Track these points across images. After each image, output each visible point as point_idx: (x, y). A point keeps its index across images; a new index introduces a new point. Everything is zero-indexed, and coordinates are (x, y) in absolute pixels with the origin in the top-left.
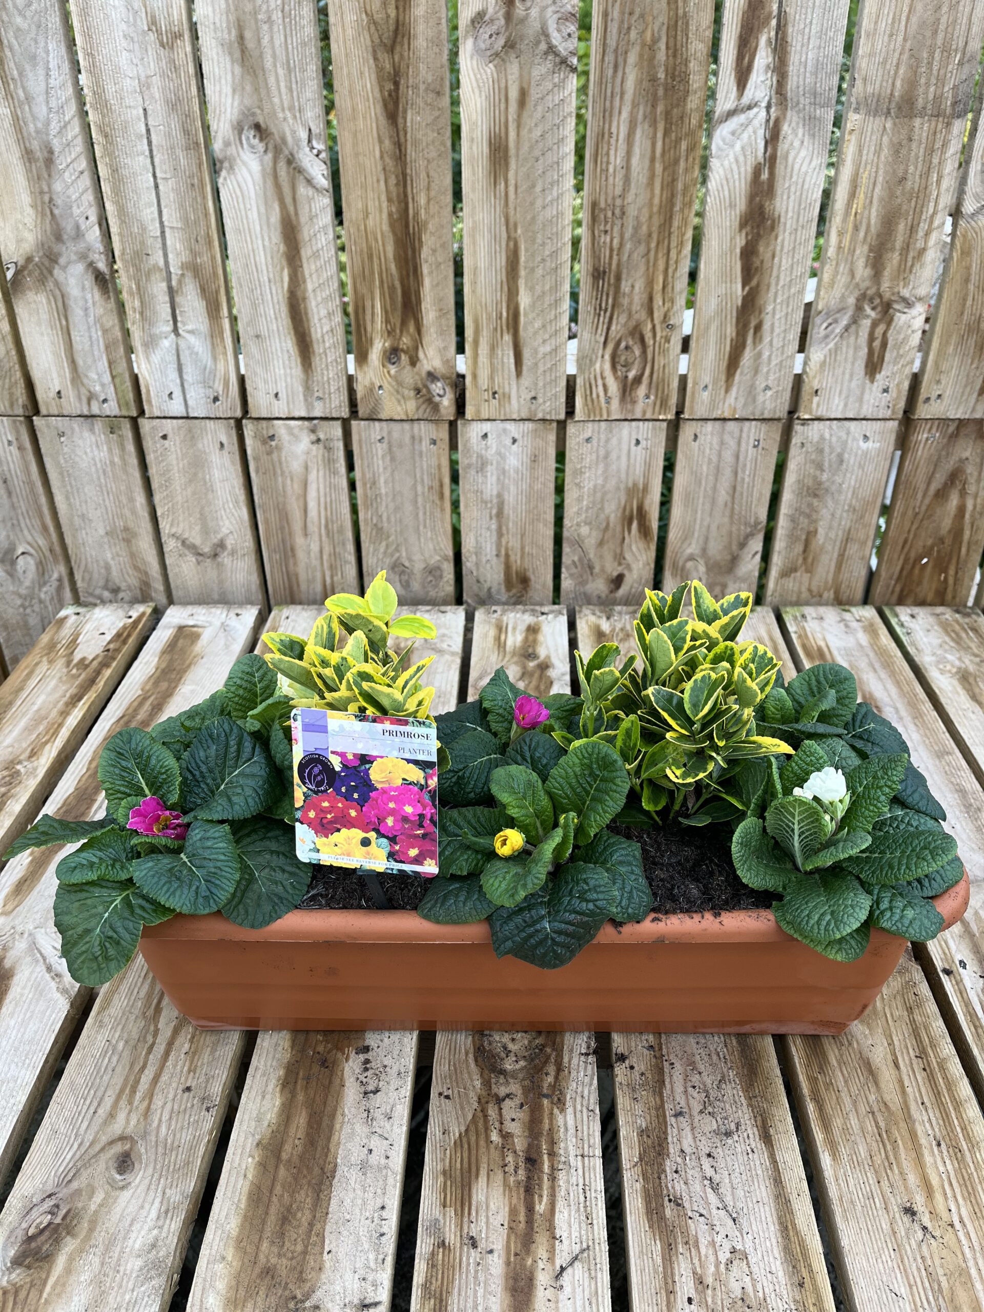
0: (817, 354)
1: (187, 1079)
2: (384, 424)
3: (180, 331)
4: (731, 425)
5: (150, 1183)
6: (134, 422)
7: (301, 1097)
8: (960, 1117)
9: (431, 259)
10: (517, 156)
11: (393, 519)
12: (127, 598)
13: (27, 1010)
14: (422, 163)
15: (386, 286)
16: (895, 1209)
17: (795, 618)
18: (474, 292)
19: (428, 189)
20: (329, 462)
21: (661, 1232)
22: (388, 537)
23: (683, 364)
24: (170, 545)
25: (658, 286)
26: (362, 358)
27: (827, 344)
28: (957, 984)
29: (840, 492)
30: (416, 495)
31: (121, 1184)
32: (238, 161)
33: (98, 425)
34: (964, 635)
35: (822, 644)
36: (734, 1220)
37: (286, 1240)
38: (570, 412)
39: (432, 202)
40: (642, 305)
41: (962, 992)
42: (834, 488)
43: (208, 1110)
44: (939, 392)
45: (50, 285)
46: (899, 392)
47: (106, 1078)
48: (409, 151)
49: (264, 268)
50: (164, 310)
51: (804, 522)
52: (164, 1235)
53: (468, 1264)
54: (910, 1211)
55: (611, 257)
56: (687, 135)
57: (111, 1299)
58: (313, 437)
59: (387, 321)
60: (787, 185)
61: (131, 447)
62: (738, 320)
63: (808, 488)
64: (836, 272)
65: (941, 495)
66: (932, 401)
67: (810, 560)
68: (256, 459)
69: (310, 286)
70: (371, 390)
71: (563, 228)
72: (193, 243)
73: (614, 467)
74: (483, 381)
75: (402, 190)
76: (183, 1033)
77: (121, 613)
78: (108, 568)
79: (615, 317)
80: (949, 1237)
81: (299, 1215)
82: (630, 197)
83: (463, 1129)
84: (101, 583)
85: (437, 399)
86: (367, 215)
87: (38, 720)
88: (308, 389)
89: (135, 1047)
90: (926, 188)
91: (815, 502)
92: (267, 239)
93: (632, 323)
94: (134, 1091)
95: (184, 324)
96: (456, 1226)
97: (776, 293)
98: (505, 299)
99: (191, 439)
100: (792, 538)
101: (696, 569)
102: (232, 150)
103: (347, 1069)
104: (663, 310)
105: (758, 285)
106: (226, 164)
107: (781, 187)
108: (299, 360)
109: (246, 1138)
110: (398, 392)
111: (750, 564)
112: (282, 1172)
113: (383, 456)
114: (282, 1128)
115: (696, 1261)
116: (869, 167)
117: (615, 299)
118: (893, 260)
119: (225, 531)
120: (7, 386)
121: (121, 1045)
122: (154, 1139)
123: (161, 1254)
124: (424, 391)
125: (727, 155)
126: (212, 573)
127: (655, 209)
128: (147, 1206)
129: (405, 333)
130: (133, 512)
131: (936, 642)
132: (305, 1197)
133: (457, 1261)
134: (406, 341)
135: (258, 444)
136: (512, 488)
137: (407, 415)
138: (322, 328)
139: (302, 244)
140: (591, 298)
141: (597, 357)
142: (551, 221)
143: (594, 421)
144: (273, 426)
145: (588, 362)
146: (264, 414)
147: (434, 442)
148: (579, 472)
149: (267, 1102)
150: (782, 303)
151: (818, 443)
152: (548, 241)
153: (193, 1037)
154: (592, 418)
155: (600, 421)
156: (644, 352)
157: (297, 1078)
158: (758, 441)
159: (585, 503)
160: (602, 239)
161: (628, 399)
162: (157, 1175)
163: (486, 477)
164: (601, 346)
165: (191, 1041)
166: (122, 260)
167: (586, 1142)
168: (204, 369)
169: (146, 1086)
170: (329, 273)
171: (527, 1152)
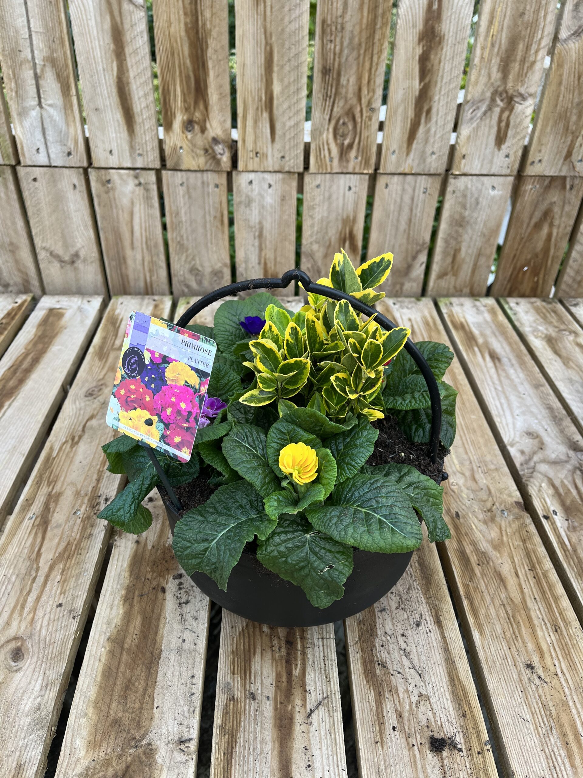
0: (465, 130)
1: (59, 599)
2: (184, 173)
3: (43, 105)
4: (409, 178)
5: (35, 667)
6: (13, 169)
7: (136, 608)
8: (558, 607)
9: (214, 57)
11: (190, 238)
12: (14, 291)
15: (183, 75)
16: (521, 665)
17: (446, 305)
18: (243, 81)
19: (212, 7)
20: (148, 199)
21: (374, 685)
22: (187, 250)
23: (380, 137)
24: (42, 255)
25: (365, 81)
26: (168, 126)
27: (472, 124)
28: (552, 524)
29: (476, 223)
30: (205, 222)
31: (15, 668)
34: (548, 315)
35: (463, 320)
36: (420, 675)
37: (128, 700)
38: (307, 167)
39: (214, 16)
40: (354, 94)
41: (555, 530)
42: (472, 221)
43: (74, 618)
44: (540, 158)
46: (515, 157)
47: (3, 600)
49: (100, 60)
50: (31, 90)
52: (45, 701)
53: (250, 711)
54: (530, 667)
55: (334, 59)
57: (9, 745)
58: (137, 182)
59: (185, 101)
60: (449, 14)
61: (12, 186)
62: (416, 105)
63: (457, 221)
64: (479, 75)
65: (538, 226)
66: (535, 164)
67: (456, 267)
68: (99, 196)
69: (132, 74)
70: (174, 149)
71: (303, 37)
72: (51, 42)
73: (334, 205)
74: (250, 145)
75: (193, 7)
76: (56, 569)
77: (10, 300)
79: (336, 102)
80: (555, 682)
81: (137, 684)
82: (347, 17)
83: (245, 625)
85: (219, 156)
86: (170, 24)
88: (132, 148)
89: (23, 579)
90: (537, 20)
91: (460, 230)
92: (101, 40)
93: (348, 106)
94: (23, 607)
95: (46, 100)
96: (241, 687)
97: (441, 88)
98: (264, 87)
99: (53, 181)
100: (445, 253)
103: (167, 589)
104: (368, 98)
105: (430, 82)
107: (445, 15)
108: (125, 128)
109: (100, 635)
110: (193, 151)
111: (419, 271)
112: (125, 657)
113: (184, 196)
114: (124, 628)
115: (397, 702)
116: (501, 4)
117: (337, 89)
118: (515, 67)
119: (79, 245)
121: (14, 578)
122: (37, 638)
123: (43, 713)
124: (210, 151)
126: (71, 275)
127: (364, 26)
128: (33, 682)
129: (197, 110)
130: (16, 231)
131: (532, 319)
132: (141, 672)
133: (243, 709)
134: (198, 115)
135: (100, 186)
136: (269, 218)
137: (199, 167)
138: (140, 104)
139: (125, 44)
140: (321, 88)
141: (324, 130)
142: (295, 32)
143: (322, 173)
144: (109, 173)
145: (318, 133)
146: (103, 165)
147: (217, 186)
148: (312, 208)
149: (114, 612)
150: (444, 95)
151: (464, 191)
152: (293, 47)
153: (63, 571)
154: (320, 171)
155: (326, 173)
156: (355, 127)
157: (134, 596)
158: (426, 189)
159: (316, 229)
160: (329, 46)
161: (344, 159)
162: (39, 662)
163: (251, 210)
164: (327, 122)
165: (62, 574)
166: (3, 55)
167: (324, 629)
168: (61, 132)
169: (32, 604)
170: (145, 65)
171: (287, 637)
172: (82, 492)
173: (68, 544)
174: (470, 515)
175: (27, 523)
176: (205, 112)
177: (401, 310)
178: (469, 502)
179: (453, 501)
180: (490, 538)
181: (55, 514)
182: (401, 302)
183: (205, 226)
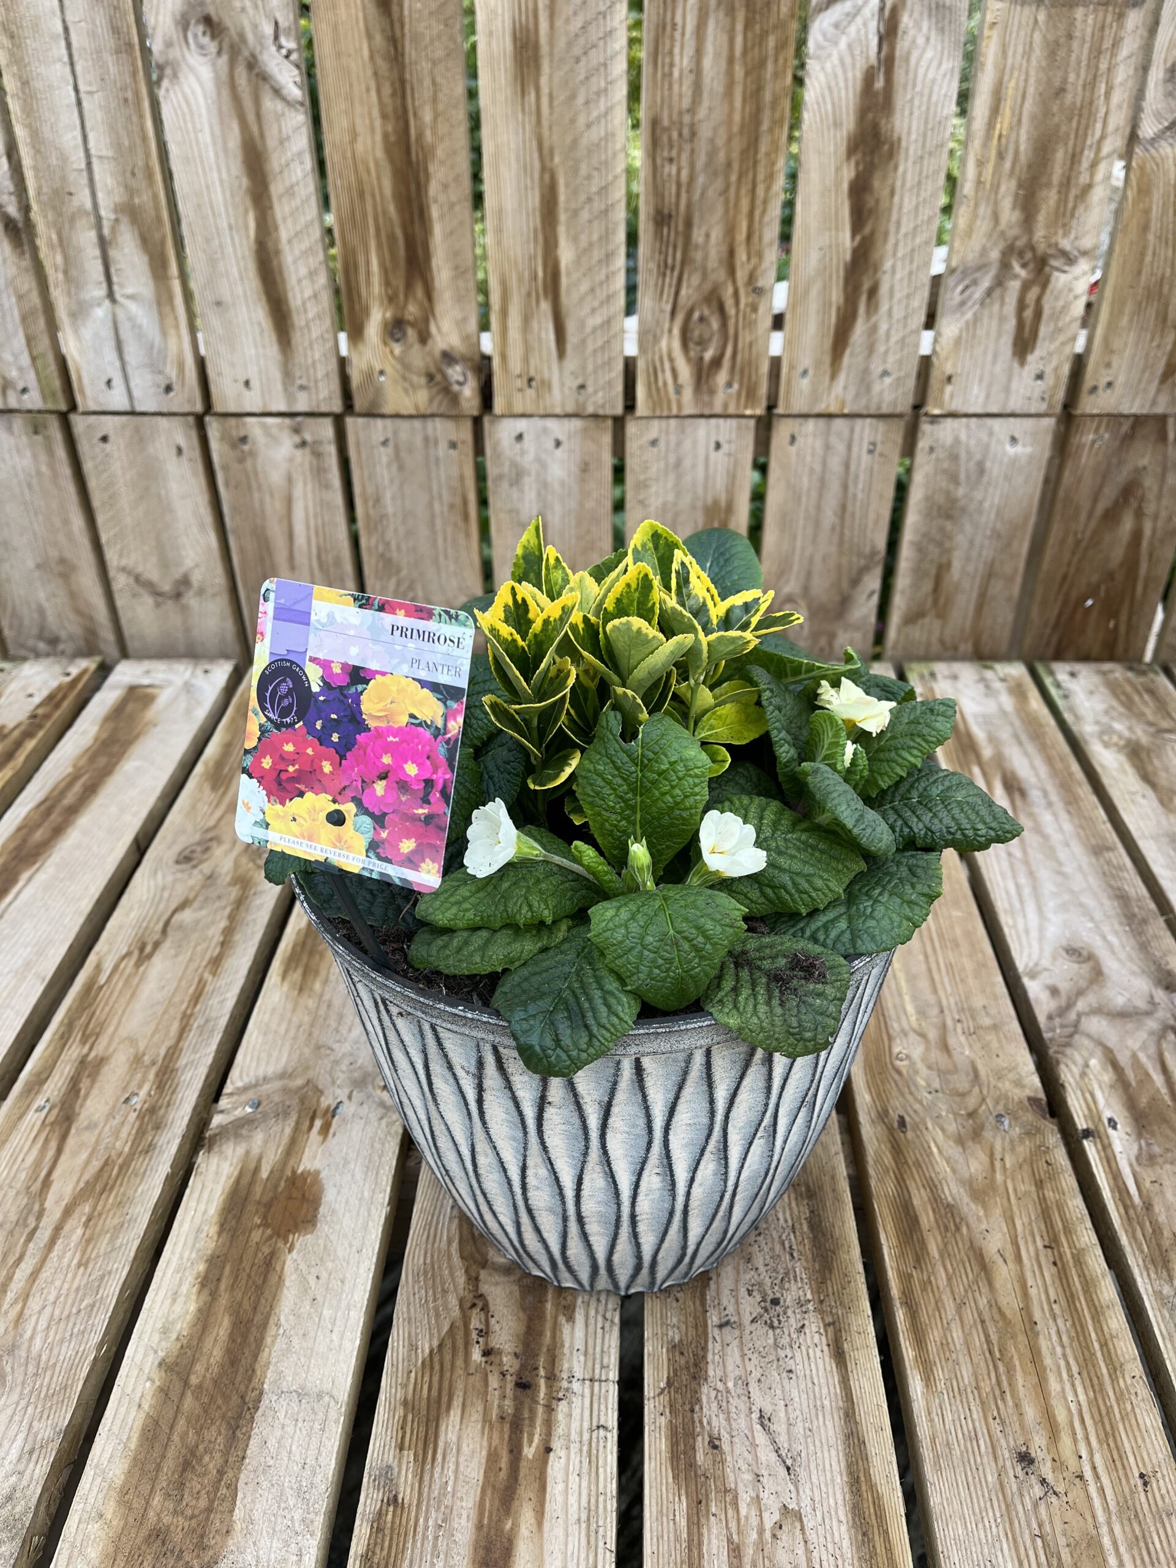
0: (950, 327)
2: (388, 422)
3: (118, 297)
4: (838, 423)
5: (14, 1413)
6: (64, 418)
7: (224, 1301)
8: (1099, 1329)
9: (442, 198)
10: (551, 54)
11: (404, 547)
12: (67, 651)
14: (425, 66)
15: (383, 234)
16: (1006, 1455)
17: (922, 677)
18: (499, 243)
19: (435, 100)
20: (319, 472)
21: (688, 1485)
22: (398, 571)
23: (776, 344)
24: (120, 582)
25: (741, 235)
26: (356, 334)
27: (963, 314)
28: (1104, 1148)
29: (980, 512)
30: (433, 517)
32: (184, 67)
33: (18, 422)
34: (1136, 698)
36: (788, 1469)
37: (186, 1492)
38: (630, 405)
39: (440, 119)
40: (720, 261)
41: (1110, 1160)
42: (972, 507)
44: (1108, 379)
46: (1057, 378)
48: (407, 50)
49: (223, 210)
50: (95, 269)
51: (934, 551)
52: (24, 1483)
53: (426, 1528)
54: (1025, 1459)
55: (678, 195)
56: (775, 27)
58: (297, 439)
59: (387, 283)
60: (909, 97)
61: (61, 453)
62: (847, 280)
63: (939, 508)
64: (975, 216)
65: (1111, 516)
66: (1100, 391)
67: (942, 601)
68: (225, 468)
69: (284, 234)
70: (369, 376)
72: (128, 175)
73: (688, 479)
74: (516, 364)
75: (399, 101)
76: (78, 1211)
77: (57, 669)
78: (41, 611)
79: (685, 277)
80: (1076, 1494)
81: (207, 1458)
82: (702, 113)
83: (435, 1343)
84: (35, 631)
85: (456, 388)
86: (354, 136)
88: (287, 374)
89: (11, 1233)
90: (1091, 103)
91: (948, 525)
92: (224, 170)
93: (708, 286)
94: (4, 1289)
95: (121, 286)
96: (414, 1476)
97: (896, 244)
98: (540, 251)
99: (139, 441)
100: (918, 572)
102: (175, 53)
103: (288, 1264)
104: (748, 268)
105: (873, 233)
106: (168, 71)
107: (900, 100)
108: (274, 337)
109: (145, 1355)
110: (404, 378)
111: (865, 608)
112: (189, 1402)
113: (389, 465)
114: (194, 1342)
115: (733, 1525)
116: (1016, 74)
117: (685, 252)
118: (1050, 198)
119: (189, 563)
122: (24, 1354)
123: (18, 1509)
124: (438, 377)
125: (829, 56)
126: (175, 620)
127: (736, 129)
128: (6, 1444)
129: (411, 301)
130: (70, 536)
131: (1100, 707)
132: (216, 1435)
133: (412, 1523)
134: (412, 310)
135: (226, 448)
136: (558, 508)
137: (417, 407)
138: (302, 292)
139: (270, 178)
140: (653, 252)
141: (662, 331)
142: (598, 145)
143: (660, 417)
144: (244, 425)
145: (651, 338)
146: (232, 408)
147: (453, 445)
148: (642, 485)
149: (178, 1308)
150: (904, 257)
151: (952, 447)
152: (595, 173)
153: (89, 1220)
154: (658, 413)
155: (668, 417)
156: (724, 324)
157: (221, 1274)
158: (874, 444)
160: (666, 170)
161: (705, 388)
162: (23, 1403)
163: (522, 491)
164: (668, 316)
165: (86, 1225)
166: (39, 202)
167: (598, 1361)
168: (152, 347)
169: (22, 1284)
170: (309, 218)
171: (519, 1374)
172: (146, 1058)
173: (106, 1163)
174: (930, 1125)
175: (33, 1119)
176: (426, 304)
178: (929, 1097)
179: (895, 1092)
180: (967, 1175)
181: (89, 1102)
183: (432, 524)
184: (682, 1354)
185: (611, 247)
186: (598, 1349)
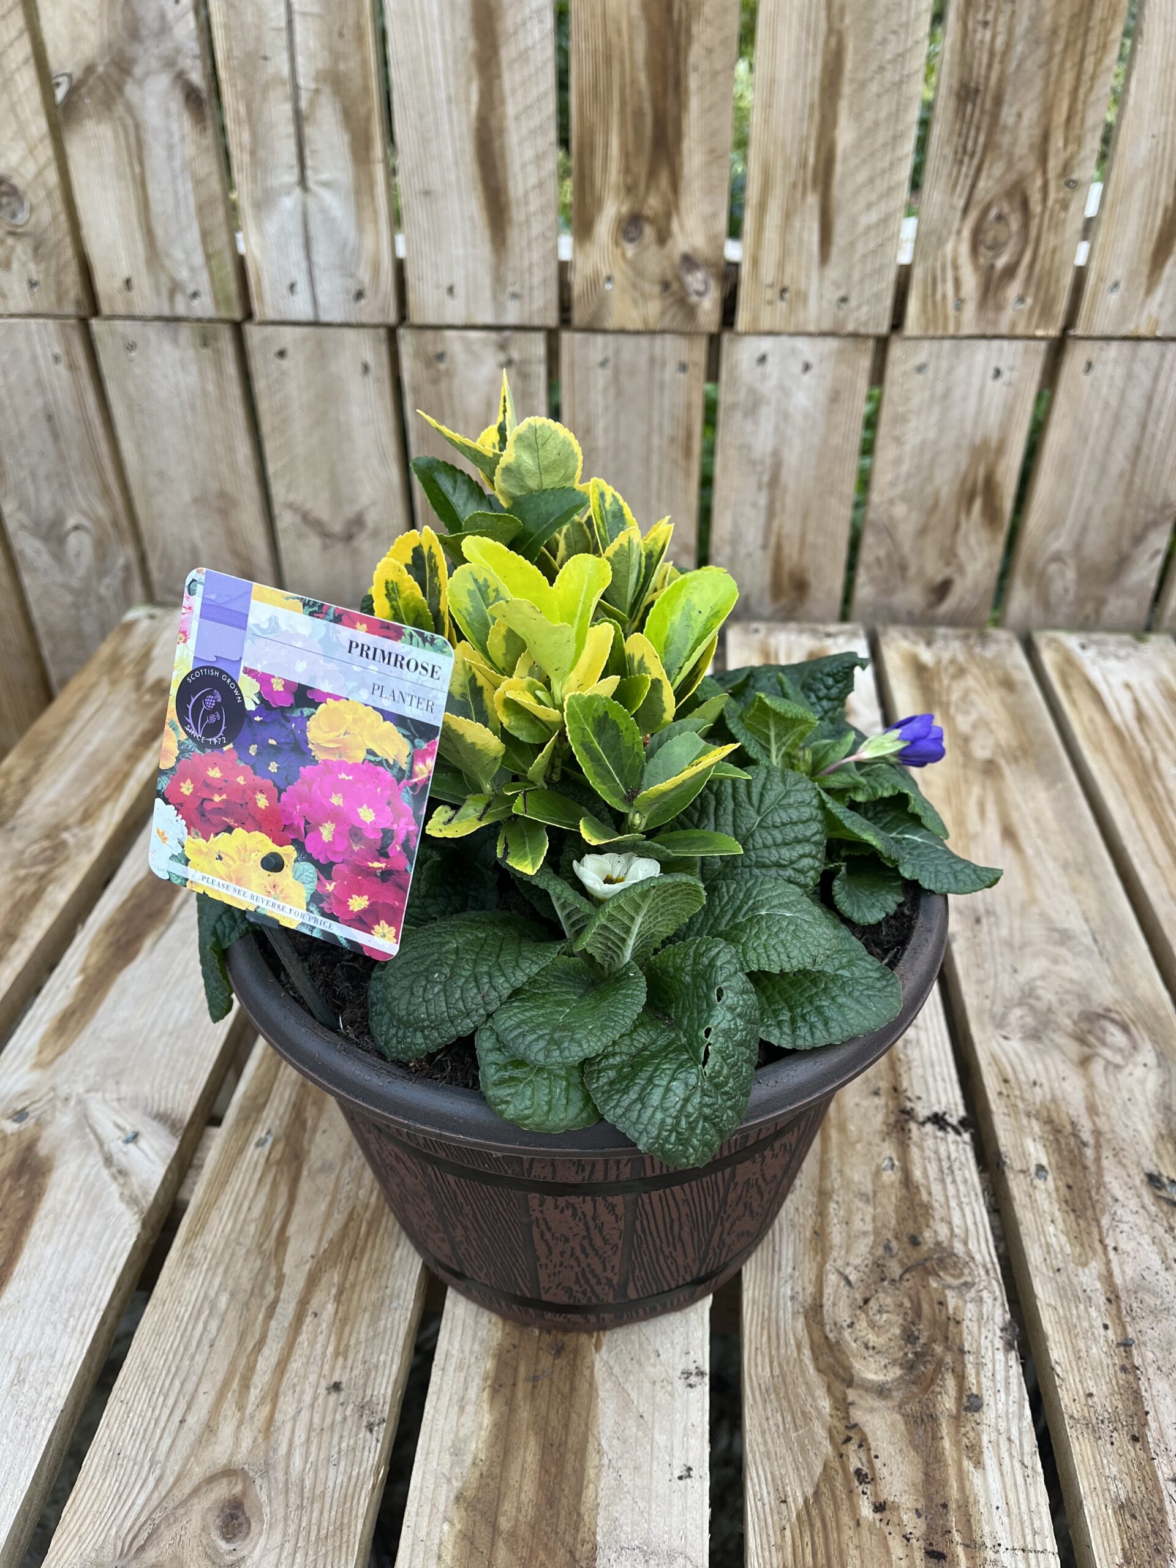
1: (333, 1369)
2: (610, 338)
3: (311, 184)
4: (1147, 346)
5: (280, 1559)
6: (238, 330)
7: (524, 1414)
9: (704, 65)
13: (73, 1231)
15: (629, 109)
18: (766, 121)
20: (524, 396)
23: (1082, 253)
24: (285, 520)
25: (1060, 118)
26: (584, 232)
30: (649, 450)
31: (229, 1559)
33: (185, 332)
38: (898, 323)
40: (1031, 147)
43: (370, 1428)
45: (120, 109)
47: (200, 1359)
49: (443, 78)
50: (287, 150)
55: (990, 66)
58: (502, 357)
59: (627, 170)
61: (231, 369)
68: (416, 390)
69: (511, 109)
70: (594, 283)
71: (918, 16)
72: (334, 36)
73: (955, 413)
74: (768, 273)
76: (323, 1284)
79: (986, 166)
83: (810, 1491)
85: (694, 299)
87: (94, 765)
88: (498, 279)
89: (246, 1305)
92: (448, 30)
93: (1012, 177)
94: (245, 1385)
95: (316, 170)
98: (814, 133)
99: (321, 357)
101: (1062, 575)
103: (598, 1365)
104: (1064, 156)
108: (487, 234)
109: (437, 1486)
110: (634, 286)
111: (1144, 570)
112: (503, 1554)
113: (605, 390)
114: (497, 1470)
117: (990, 135)
119: (364, 500)
120: (53, 270)
121: (224, 1299)
122: (281, 1477)
124: (675, 286)
126: (343, 565)
129: (653, 192)
130: (233, 467)
134: (653, 203)
135: (420, 366)
136: (796, 442)
137: (645, 321)
138: (525, 181)
139: (502, 40)
140: (951, 133)
141: (949, 233)
143: (933, 338)
144: (443, 339)
145: (934, 240)
146: (431, 319)
147: (683, 367)
148: (901, 419)
149: (468, 1420)
152: (892, 37)
153: (340, 1292)
154: (931, 332)
155: (943, 338)
156: (1025, 225)
157: (515, 1377)
159: (905, 468)
160: (979, 37)
161: (991, 302)
162: (289, 1547)
163: (756, 423)
164: (959, 214)
165: (338, 1299)
166: (227, 67)
167: (1027, 1523)
168: (344, 245)
169: (267, 1378)
170: (542, 89)
171: (927, 1538)
173: (350, 1217)
175: (254, 1155)
176: (670, 196)
177: (1101, 662)
181: (318, 1137)
182: (1099, 643)
183: (647, 461)
184: (1134, 1516)
185: (901, 127)
186: (1024, 1507)
